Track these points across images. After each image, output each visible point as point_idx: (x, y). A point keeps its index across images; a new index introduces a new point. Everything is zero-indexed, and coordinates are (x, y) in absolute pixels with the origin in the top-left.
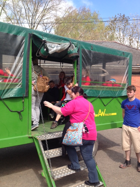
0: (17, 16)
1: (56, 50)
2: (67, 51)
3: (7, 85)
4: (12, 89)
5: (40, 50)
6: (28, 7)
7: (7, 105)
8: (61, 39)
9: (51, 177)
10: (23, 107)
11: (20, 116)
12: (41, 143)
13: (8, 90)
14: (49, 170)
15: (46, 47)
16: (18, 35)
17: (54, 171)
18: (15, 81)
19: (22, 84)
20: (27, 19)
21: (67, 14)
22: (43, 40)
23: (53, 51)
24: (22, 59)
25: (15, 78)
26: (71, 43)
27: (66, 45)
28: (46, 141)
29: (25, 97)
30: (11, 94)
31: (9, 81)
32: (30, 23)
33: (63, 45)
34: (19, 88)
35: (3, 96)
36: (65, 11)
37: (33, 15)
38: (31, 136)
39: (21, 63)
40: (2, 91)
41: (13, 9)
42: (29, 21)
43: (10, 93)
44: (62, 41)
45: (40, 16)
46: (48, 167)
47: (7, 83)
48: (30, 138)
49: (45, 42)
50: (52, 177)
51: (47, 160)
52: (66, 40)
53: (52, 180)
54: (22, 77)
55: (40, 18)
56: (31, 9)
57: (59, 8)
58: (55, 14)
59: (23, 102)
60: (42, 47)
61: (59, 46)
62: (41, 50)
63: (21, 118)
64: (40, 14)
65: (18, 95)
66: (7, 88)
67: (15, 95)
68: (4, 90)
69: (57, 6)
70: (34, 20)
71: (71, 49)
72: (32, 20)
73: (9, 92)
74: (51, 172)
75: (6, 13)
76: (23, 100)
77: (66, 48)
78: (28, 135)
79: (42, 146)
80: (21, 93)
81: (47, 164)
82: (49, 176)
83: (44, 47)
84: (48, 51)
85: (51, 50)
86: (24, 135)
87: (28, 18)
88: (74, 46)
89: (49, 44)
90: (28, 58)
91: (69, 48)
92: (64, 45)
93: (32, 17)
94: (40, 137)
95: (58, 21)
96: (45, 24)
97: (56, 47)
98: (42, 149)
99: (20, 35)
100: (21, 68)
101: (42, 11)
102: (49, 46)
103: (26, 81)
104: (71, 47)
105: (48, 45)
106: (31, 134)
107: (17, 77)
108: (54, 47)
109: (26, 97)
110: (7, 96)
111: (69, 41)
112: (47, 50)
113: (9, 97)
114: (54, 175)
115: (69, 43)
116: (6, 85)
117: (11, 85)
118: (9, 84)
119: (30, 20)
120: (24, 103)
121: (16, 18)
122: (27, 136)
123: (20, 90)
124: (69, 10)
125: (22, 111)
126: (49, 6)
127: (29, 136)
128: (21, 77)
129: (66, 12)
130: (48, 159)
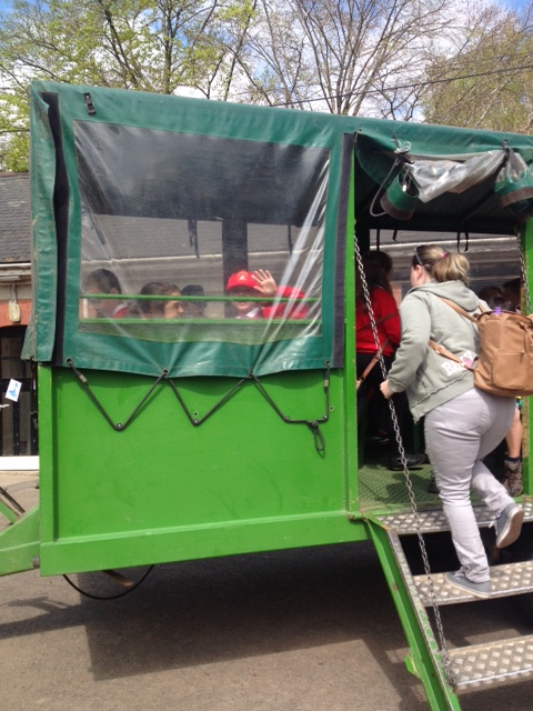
0: (286, 79)
1: (448, 184)
2: (494, 184)
3: (273, 327)
4: (289, 342)
5: (384, 191)
6: (323, 39)
7: (274, 399)
8: (469, 140)
9: (442, 678)
10: (328, 406)
11: (316, 439)
12: (397, 545)
13: (275, 344)
14: (434, 650)
15: (408, 179)
16: (306, 145)
17: (455, 657)
18: (296, 313)
19: (320, 322)
20: (321, 84)
21: (476, 39)
22: (398, 150)
23: (437, 191)
24: (322, 231)
25: (297, 304)
26: (507, 150)
27: (490, 159)
28: (421, 538)
29: (332, 369)
30: (286, 360)
31: (280, 312)
32: (331, 98)
33: (475, 160)
34: (310, 338)
35: (259, 369)
36: (468, 29)
37: (341, 66)
38: (357, 515)
39: (319, 248)
40: (257, 349)
41: (272, 54)
42: (330, 89)
43: (281, 356)
44: (472, 145)
45: (369, 64)
46: (430, 639)
47: (270, 321)
48: (354, 521)
49: (404, 158)
50: (447, 678)
51: (424, 611)
52: (486, 141)
53: (448, 691)
54: (320, 299)
55: (370, 74)
56: (334, 43)
57: (443, 21)
58: (426, 49)
59: (326, 389)
60: (391, 179)
61: (460, 169)
62: (388, 190)
63: (320, 447)
64: (368, 56)
65: (309, 363)
66: (271, 339)
67: (299, 365)
68: (262, 347)
69: (435, 17)
70: (346, 82)
71: (509, 175)
72: (339, 84)
73: (279, 353)
74: (444, 659)
75: (247, 70)
76: (327, 381)
77: (487, 174)
78: (348, 509)
79: (401, 557)
80: (318, 356)
81: (426, 625)
82: (434, 676)
83: (401, 180)
84: (417, 193)
85: (427, 186)
86: (334, 509)
87: (324, 81)
88: (522, 161)
89: (418, 165)
90: (343, 226)
91: (501, 173)
92: (482, 162)
93: (338, 73)
94: (391, 522)
95: (439, 73)
96: (390, 94)
97: (447, 173)
98: (405, 568)
99: (314, 145)
100: (316, 266)
101: (375, 44)
102: (419, 172)
103: (337, 312)
104: (509, 165)
105: (415, 167)
106: (358, 509)
107: (305, 299)
108: (437, 176)
109: (335, 371)
110: (270, 367)
111: (501, 144)
112: (414, 188)
113: (278, 370)
114: (457, 671)
115: (499, 151)
116: (267, 328)
117: (284, 326)
118: (278, 325)
119: (334, 86)
120: (331, 391)
121: (282, 86)
122: (343, 512)
123: (315, 344)
124: (481, 25)
125: (325, 421)
126: (403, 22)
127: (353, 513)
128: (317, 296)
129: (472, 31)
130: (429, 610)
